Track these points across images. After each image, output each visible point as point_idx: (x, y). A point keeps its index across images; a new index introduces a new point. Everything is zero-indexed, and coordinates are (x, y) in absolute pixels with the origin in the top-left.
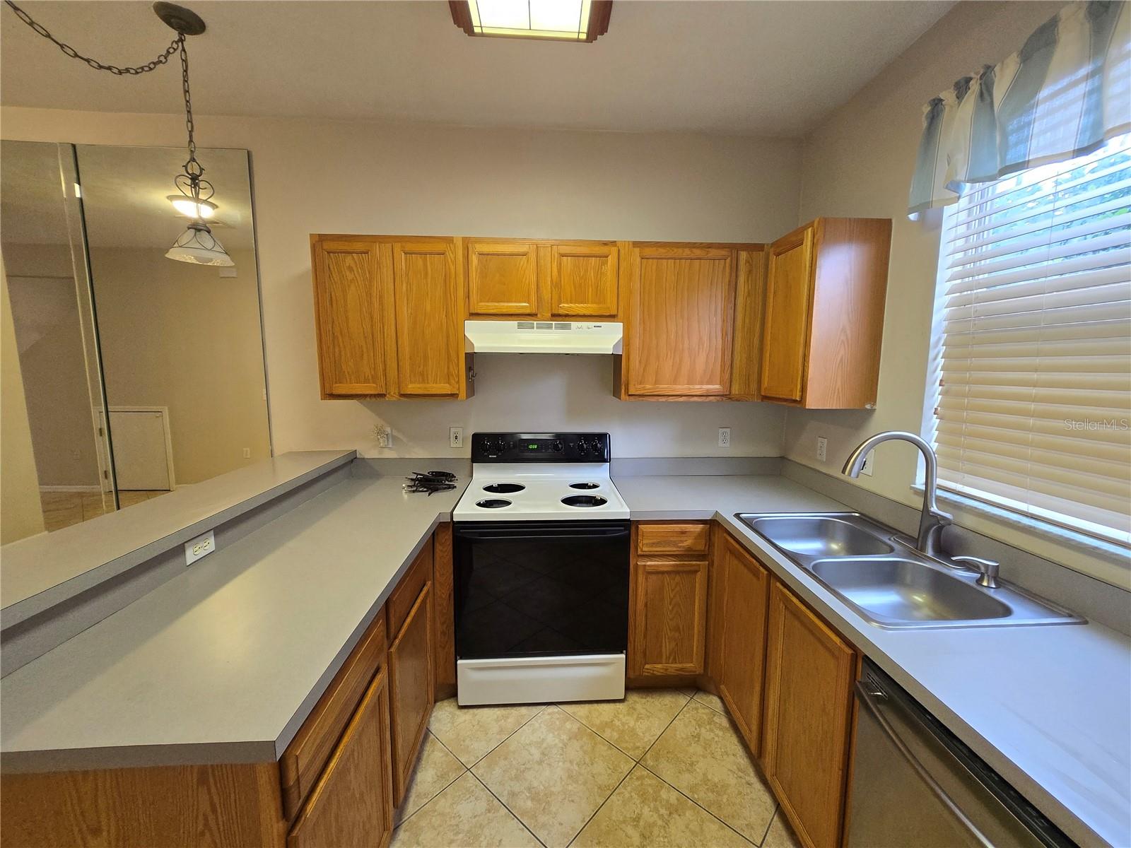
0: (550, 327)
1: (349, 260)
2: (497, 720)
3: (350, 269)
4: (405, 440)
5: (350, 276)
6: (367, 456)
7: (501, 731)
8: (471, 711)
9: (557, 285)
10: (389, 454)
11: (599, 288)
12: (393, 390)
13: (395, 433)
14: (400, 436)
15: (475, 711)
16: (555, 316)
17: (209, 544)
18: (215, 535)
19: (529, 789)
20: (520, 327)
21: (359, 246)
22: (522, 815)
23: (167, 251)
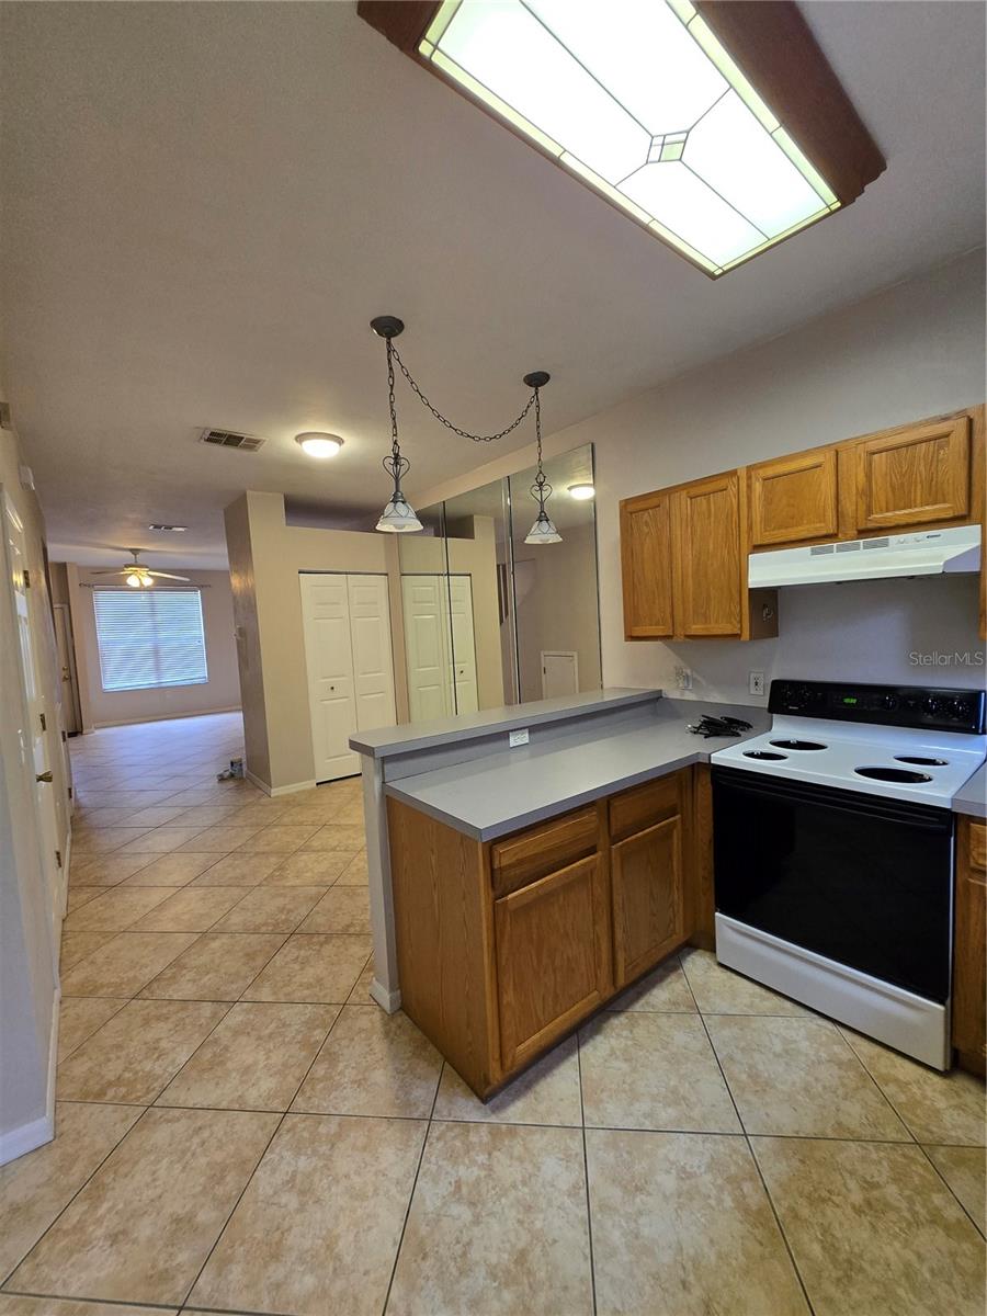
0: (857, 547)
1: (646, 516)
2: (752, 996)
3: (647, 524)
4: (704, 683)
5: (646, 529)
6: (671, 697)
7: (751, 1006)
8: (729, 973)
9: (867, 493)
10: (690, 696)
11: (934, 483)
12: (679, 631)
13: (695, 676)
14: (699, 678)
15: (734, 976)
16: (863, 533)
17: (523, 738)
18: (530, 732)
19: (751, 1067)
20: (814, 552)
21: (655, 501)
22: (731, 1079)
23: (525, 539)
